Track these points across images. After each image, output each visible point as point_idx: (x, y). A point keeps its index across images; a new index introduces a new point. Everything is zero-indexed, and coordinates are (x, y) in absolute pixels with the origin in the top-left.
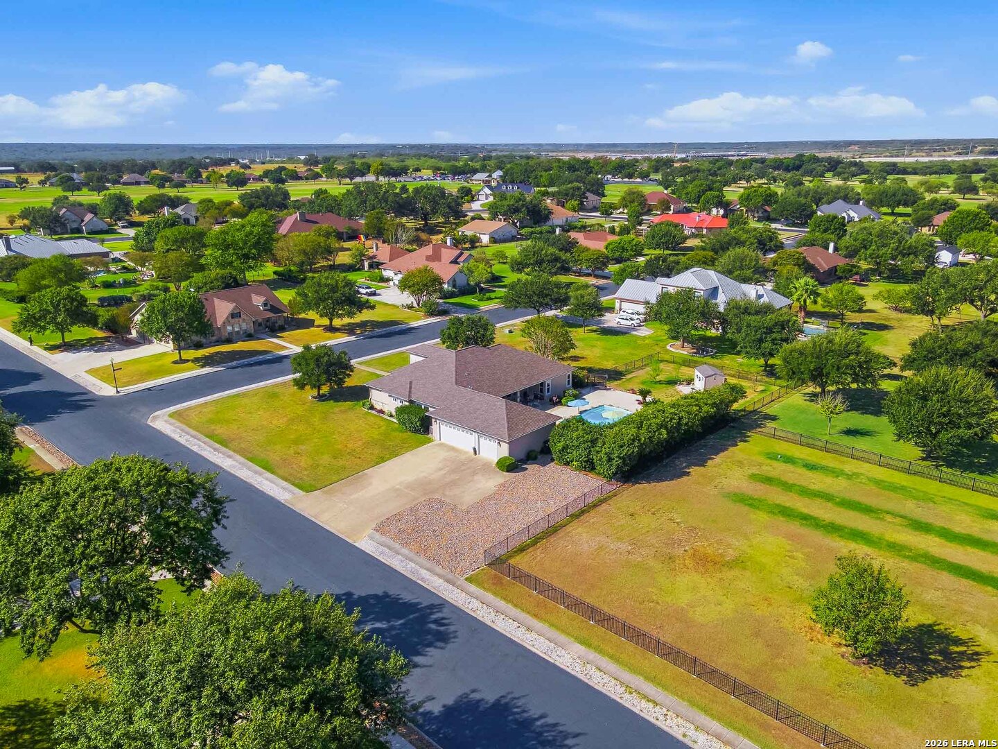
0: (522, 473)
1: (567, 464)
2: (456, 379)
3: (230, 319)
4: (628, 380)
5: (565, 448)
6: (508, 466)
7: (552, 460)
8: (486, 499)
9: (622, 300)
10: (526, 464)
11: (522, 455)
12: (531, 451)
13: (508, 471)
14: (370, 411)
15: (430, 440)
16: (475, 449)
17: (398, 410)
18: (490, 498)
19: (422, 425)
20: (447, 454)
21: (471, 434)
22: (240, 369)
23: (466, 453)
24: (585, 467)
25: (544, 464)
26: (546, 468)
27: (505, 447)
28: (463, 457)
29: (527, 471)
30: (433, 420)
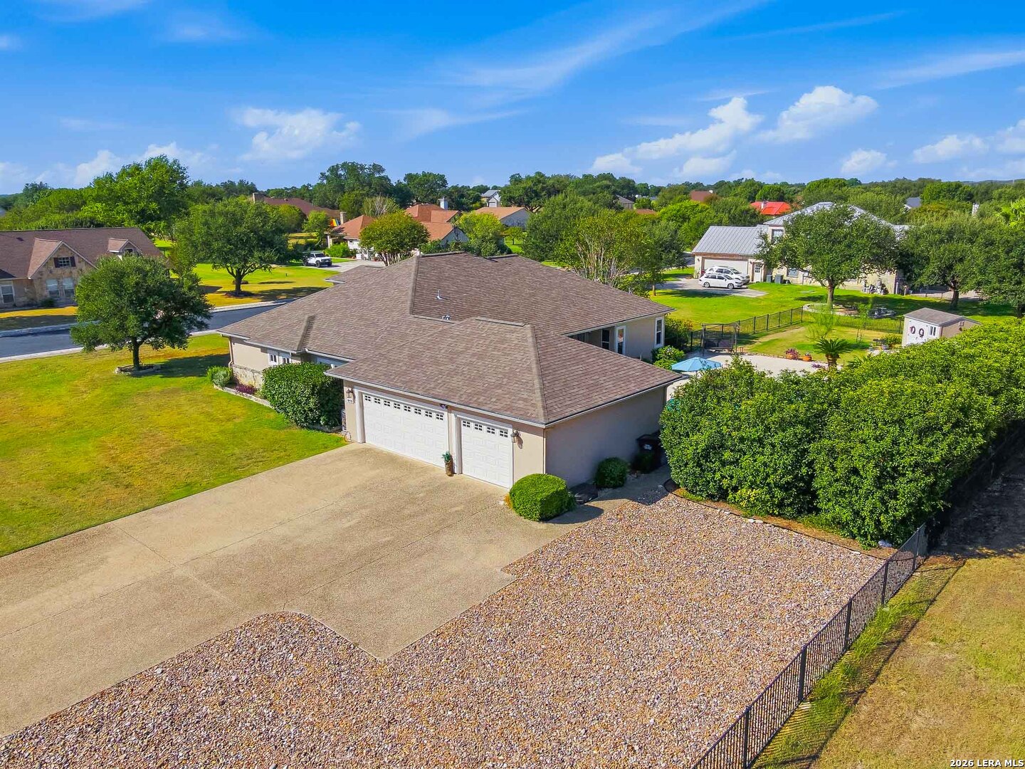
0: (591, 524)
1: (721, 495)
2: (413, 303)
3: (52, 267)
4: (765, 343)
5: (714, 448)
6: (545, 503)
7: (671, 486)
8: (473, 615)
9: (706, 256)
10: (595, 497)
11: (583, 473)
12: (609, 461)
13: (544, 519)
14: (227, 390)
15: (340, 443)
16: (448, 458)
17: (270, 375)
18: (485, 612)
19: (321, 406)
20: (373, 473)
21: (440, 417)
22: (30, 337)
23: (425, 469)
24: (781, 505)
25: (650, 500)
26: (659, 507)
27: (535, 445)
28: (413, 482)
29: (603, 518)
30: (346, 389)
